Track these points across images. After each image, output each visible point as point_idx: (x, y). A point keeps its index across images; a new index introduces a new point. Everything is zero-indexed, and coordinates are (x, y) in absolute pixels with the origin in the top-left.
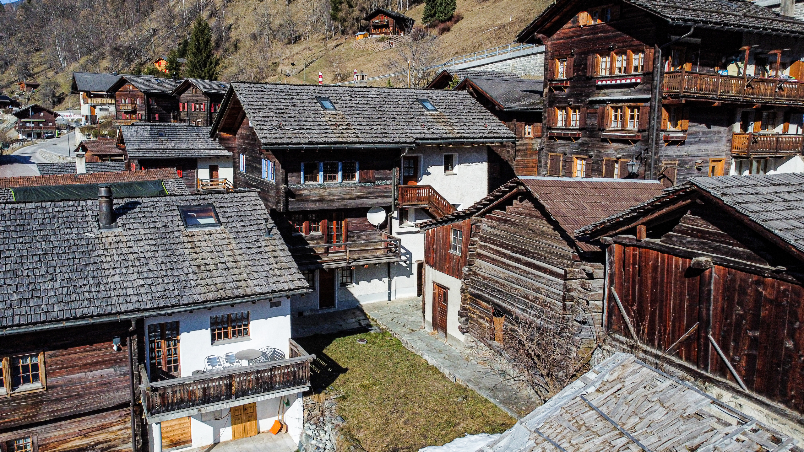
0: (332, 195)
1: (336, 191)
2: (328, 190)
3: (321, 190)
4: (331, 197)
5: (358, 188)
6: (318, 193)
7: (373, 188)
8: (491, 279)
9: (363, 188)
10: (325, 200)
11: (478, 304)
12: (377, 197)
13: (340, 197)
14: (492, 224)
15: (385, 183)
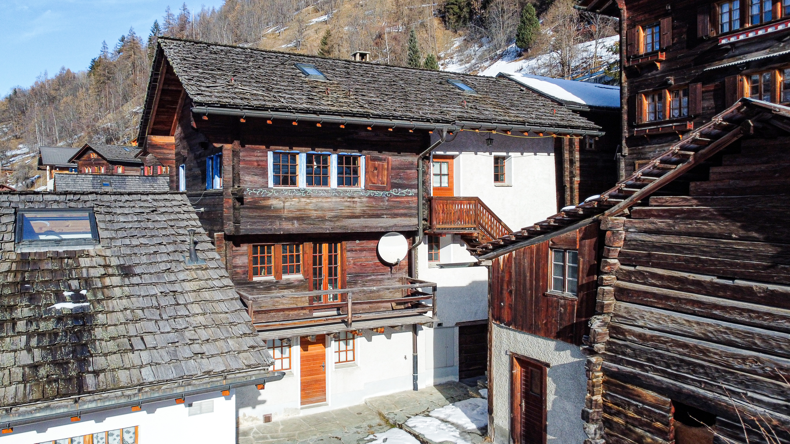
0: (322, 209)
1: (326, 203)
2: (314, 200)
3: (303, 200)
4: (320, 213)
5: (365, 200)
6: (297, 204)
7: (388, 201)
8: (663, 340)
9: (371, 199)
10: (309, 217)
11: (631, 394)
12: (395, 216)
13: (335, 214)
14: (651, 227)
15: (407, 192)
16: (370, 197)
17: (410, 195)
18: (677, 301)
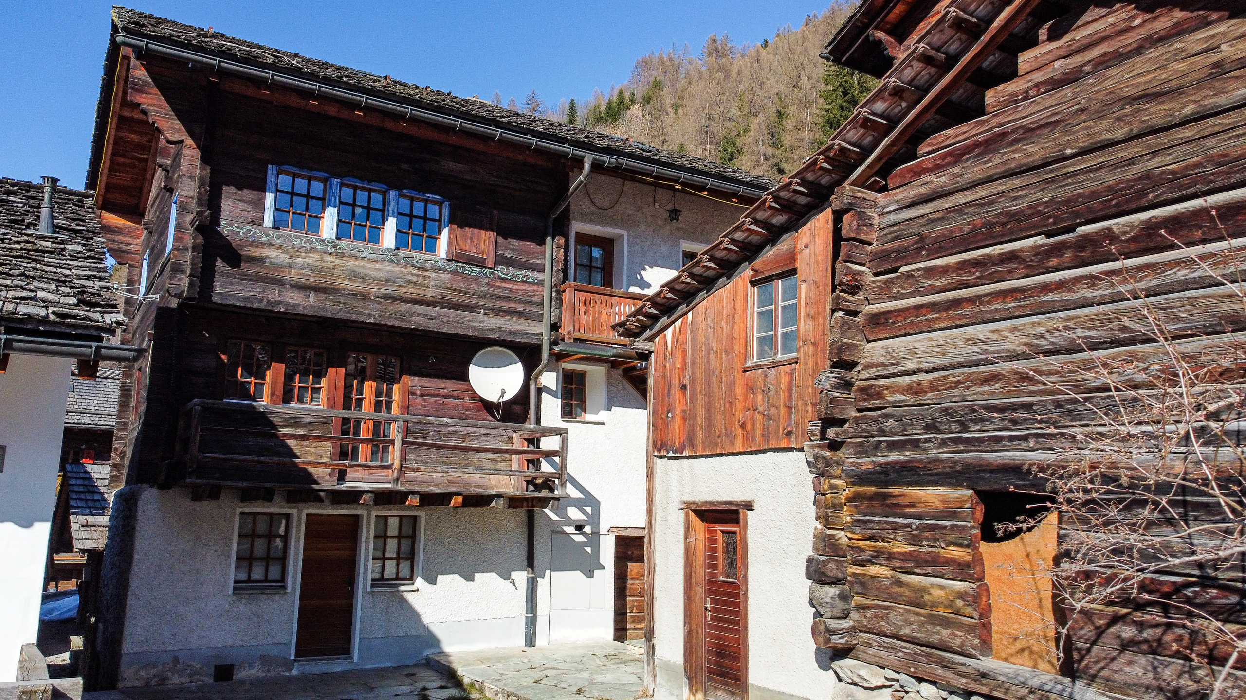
0: (362, 279)
1: (375, 272)
2: (350, 262)
3: (329, 258)
4: (358, 286)
5: (446, 276)
6: (316, 264)
7: (488, 284)
8: (951, 382)
9: (459, 278)
10: (338, 290)
11: (899, 505)
12: (500, 312)
13: (387, 292)
14: (923, 190)
15: (524, 276)
16: (455, 272)
17: (530, 280)
18: (974, 303)
